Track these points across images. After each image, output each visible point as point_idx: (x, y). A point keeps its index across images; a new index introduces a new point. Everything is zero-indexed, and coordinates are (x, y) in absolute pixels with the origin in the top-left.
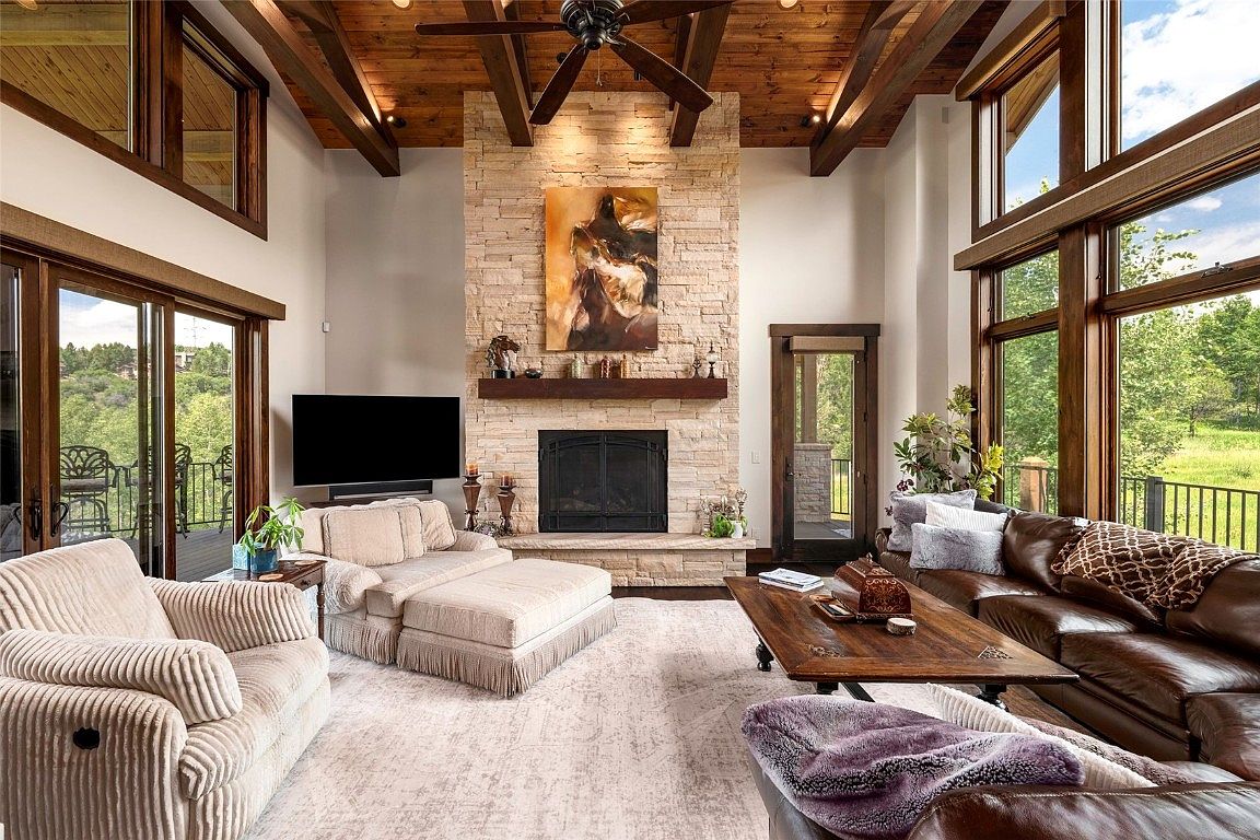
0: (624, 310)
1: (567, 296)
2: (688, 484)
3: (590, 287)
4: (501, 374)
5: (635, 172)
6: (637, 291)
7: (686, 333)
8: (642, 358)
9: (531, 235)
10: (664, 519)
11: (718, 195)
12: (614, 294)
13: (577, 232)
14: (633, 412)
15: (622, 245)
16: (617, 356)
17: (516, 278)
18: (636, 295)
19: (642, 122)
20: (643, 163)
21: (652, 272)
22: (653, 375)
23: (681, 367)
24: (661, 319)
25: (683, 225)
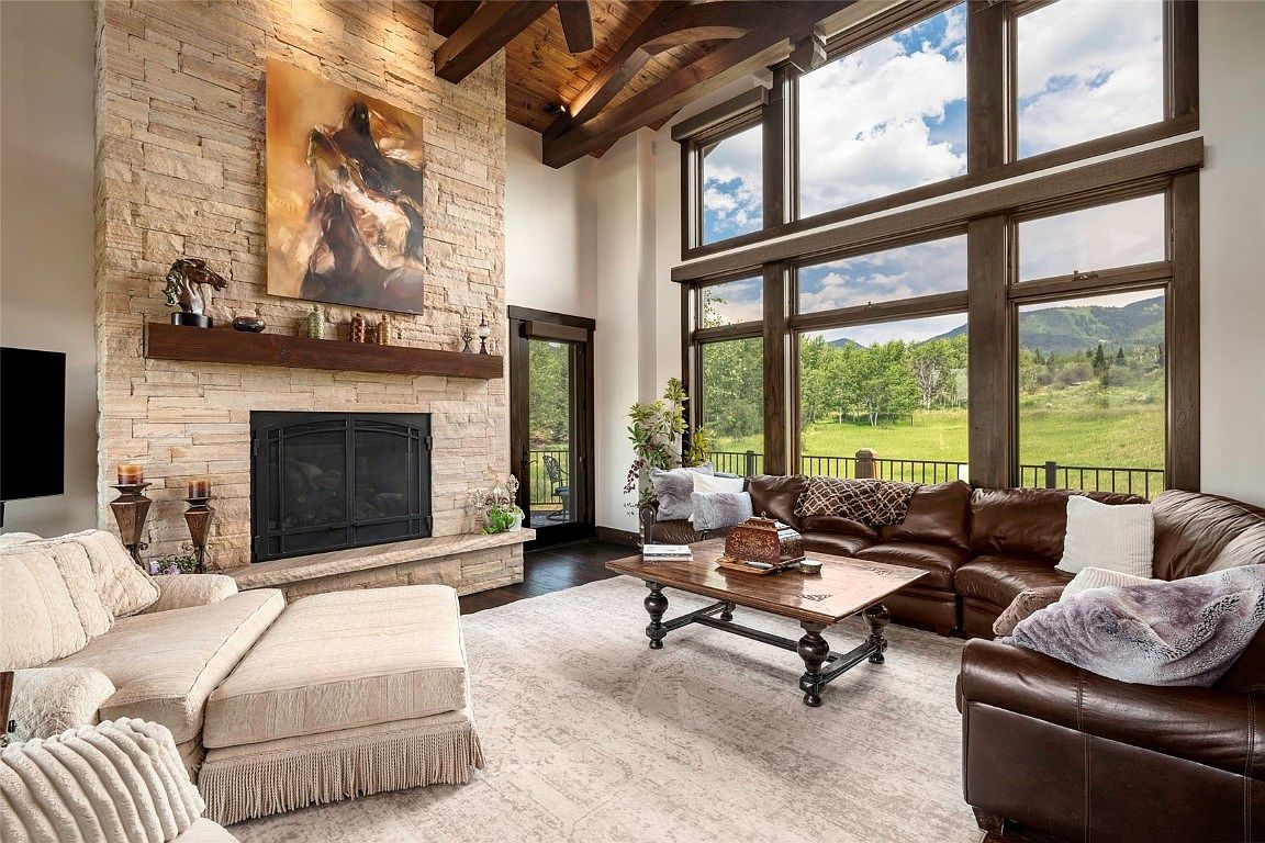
0: (382, 258)
1: (301, 221)
2: (455, 477)
3: (334, 217)
4: (189, 319)
5: (392, 87)
6: (399, 237)
7: (453, 299)
8: (402, 323)
9: (238, 117)
10: (429, 522)
11: (485, 151)
12: (370, 235)
13: (317, 137)
14: (391, 389)
15: (379, 175)
16: (373, 318)
17: (211, 175)
18: (398, 243)
19: (399, 27)
20: (403, 80)
21: (417, 221)
22: (415, 345)
23: (446, 339)
24: (427, 279)
25: (449, 172)
